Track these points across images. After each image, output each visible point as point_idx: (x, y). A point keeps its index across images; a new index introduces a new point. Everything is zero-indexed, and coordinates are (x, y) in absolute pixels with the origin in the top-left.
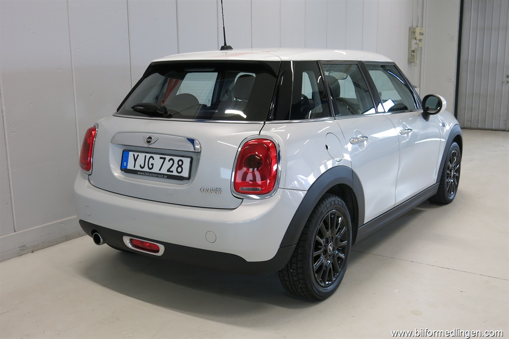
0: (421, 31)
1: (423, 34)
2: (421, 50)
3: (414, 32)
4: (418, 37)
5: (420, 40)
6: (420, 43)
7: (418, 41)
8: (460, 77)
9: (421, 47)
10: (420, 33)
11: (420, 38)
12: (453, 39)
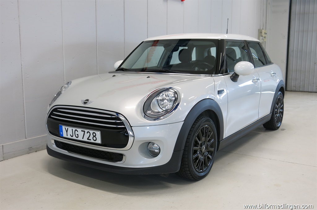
0: (265, 32)
1: (266, 34)
2: (265, 43)
3: (261, 32)
4: (263, 35)
5: (265, 37)
6: (265, 39)
7: (263, 38)
8: (289, 60)
9: (265, 42)
10: (265, 33)
11: (265, 36)
12: (284, 37)
